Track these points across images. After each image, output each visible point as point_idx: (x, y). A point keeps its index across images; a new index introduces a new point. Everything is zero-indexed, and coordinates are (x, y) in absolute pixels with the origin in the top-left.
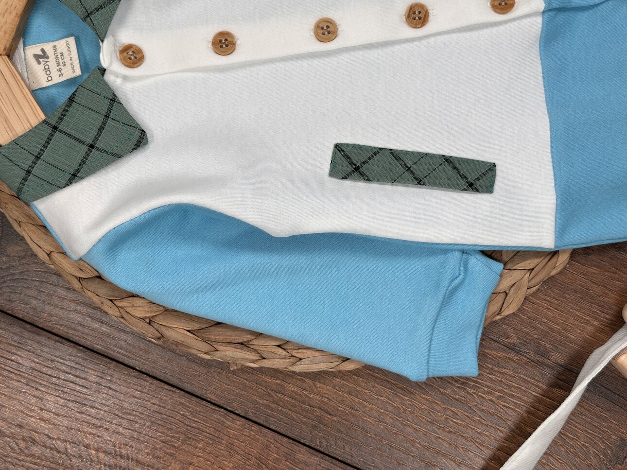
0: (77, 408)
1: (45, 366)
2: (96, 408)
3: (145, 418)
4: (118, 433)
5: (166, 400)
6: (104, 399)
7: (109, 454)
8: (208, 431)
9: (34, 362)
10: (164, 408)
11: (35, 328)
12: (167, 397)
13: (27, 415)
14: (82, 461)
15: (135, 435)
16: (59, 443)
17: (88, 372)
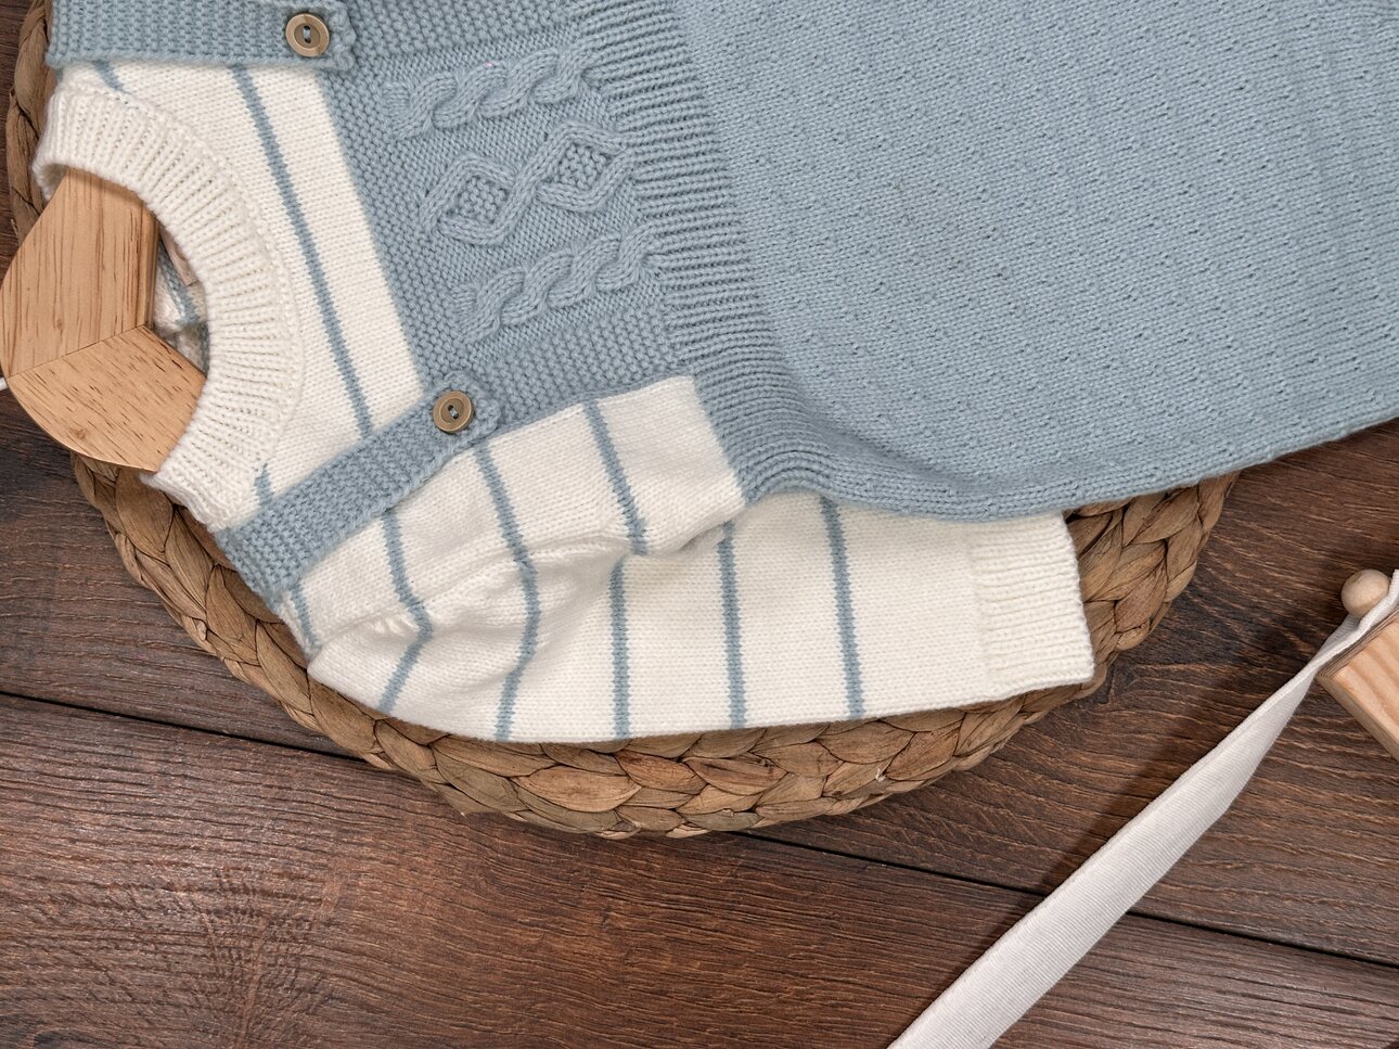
0: (135, 823)
1: (61, 764)
2: (169, 816)
3: (260, 814)
4: (218, 851)
5: (289, 775)
6: (179, 797)
7: (211, 891)
8: (375, 812)
9: (40, 760)
10: (290, 789)
11: (27, 702)
12: (289, 769)
13: (49, 856)
14: (166, 914)
15: (249, 847)
16: (117, 892)
17: (140, 758)
